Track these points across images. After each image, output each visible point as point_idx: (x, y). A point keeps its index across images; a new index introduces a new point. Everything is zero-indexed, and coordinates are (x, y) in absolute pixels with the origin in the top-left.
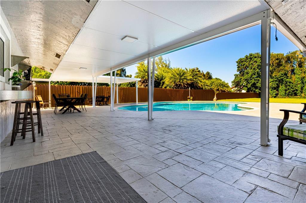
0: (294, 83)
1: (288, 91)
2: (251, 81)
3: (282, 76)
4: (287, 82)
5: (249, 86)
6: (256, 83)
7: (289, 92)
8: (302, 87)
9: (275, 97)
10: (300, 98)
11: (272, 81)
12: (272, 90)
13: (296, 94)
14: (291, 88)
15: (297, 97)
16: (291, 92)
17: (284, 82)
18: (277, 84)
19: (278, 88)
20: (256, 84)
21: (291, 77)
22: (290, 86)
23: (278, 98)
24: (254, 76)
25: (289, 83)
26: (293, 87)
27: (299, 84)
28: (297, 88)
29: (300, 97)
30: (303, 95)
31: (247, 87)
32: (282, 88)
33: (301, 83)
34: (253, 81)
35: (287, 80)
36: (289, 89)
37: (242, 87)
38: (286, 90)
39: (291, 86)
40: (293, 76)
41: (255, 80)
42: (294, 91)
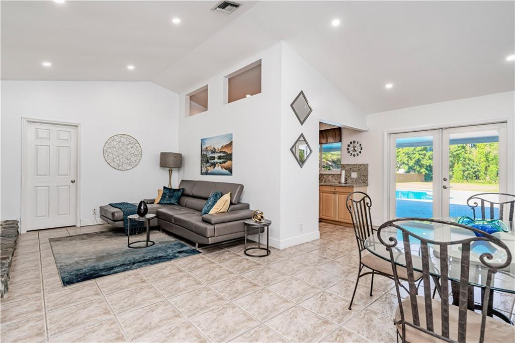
0: (475, 161)
1: (466, 173)
2: (415, 155)
3: (459, 149)
4: (465, 159)
5: (411, 163)
7: (469, 174)
8: (486, 167)
10: (484, 183)
13: (477, 177)
14: (472, 168)
15: (480, 181)
16: (472, 174)
17: (461, 159)
18: (451, 161)
19: (453, 167)
20: (421, 160)
21: (471, 152)
22: (469, 165)
25: (469, 160)
27: (483, 162)
28: (479, 169)
29: (483, 181)
30: (488, 178)
31: (408, 165)
32: (458, 167)
35: (466, 155)
36: (468, 169)
37: (399, 165)
38: (464, 171)
40: (473, 149)
41: (419, 154)
42: (476, 172)
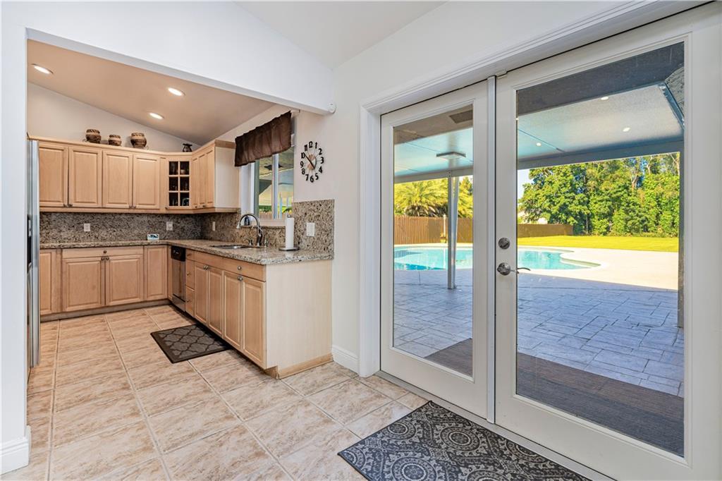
0: (642, 206)
1: (630, 222)
2: (559, 199)
3: (620, 189)
4: (629, 203)
5: (555, 210)
6: (567, 203)
7: (634, 224)
8: (658, 215)
9: (605, 234)
10: (655, 236)
11: (599, 201)
12: (599, 220)
13: (646, 229)
14: (637, 215)
15: (649, 234)
16: (638, 223)
17: (623, 203)
18: (609, 207)
19: (612, 215)
20: (567, 206)
21: (636, 193)
22: (634, 211)
23: (611, 235)
24: (564, 190)
25: (633, 205)
26: (640, 214)
27: (653, 207)
28: (648, 217)
29: (653, 234)
30: (659, 230)
31: (549, 212)
32: (619, 215)
33: (656, 206)
34: (563, 200)
35: (629, 198)
36: (632, 217)
37: (538, 213)
38: (627, 221)
39: (637, 212)
40: (640, 190)
41: (566, 198)
42: (643, 221)
